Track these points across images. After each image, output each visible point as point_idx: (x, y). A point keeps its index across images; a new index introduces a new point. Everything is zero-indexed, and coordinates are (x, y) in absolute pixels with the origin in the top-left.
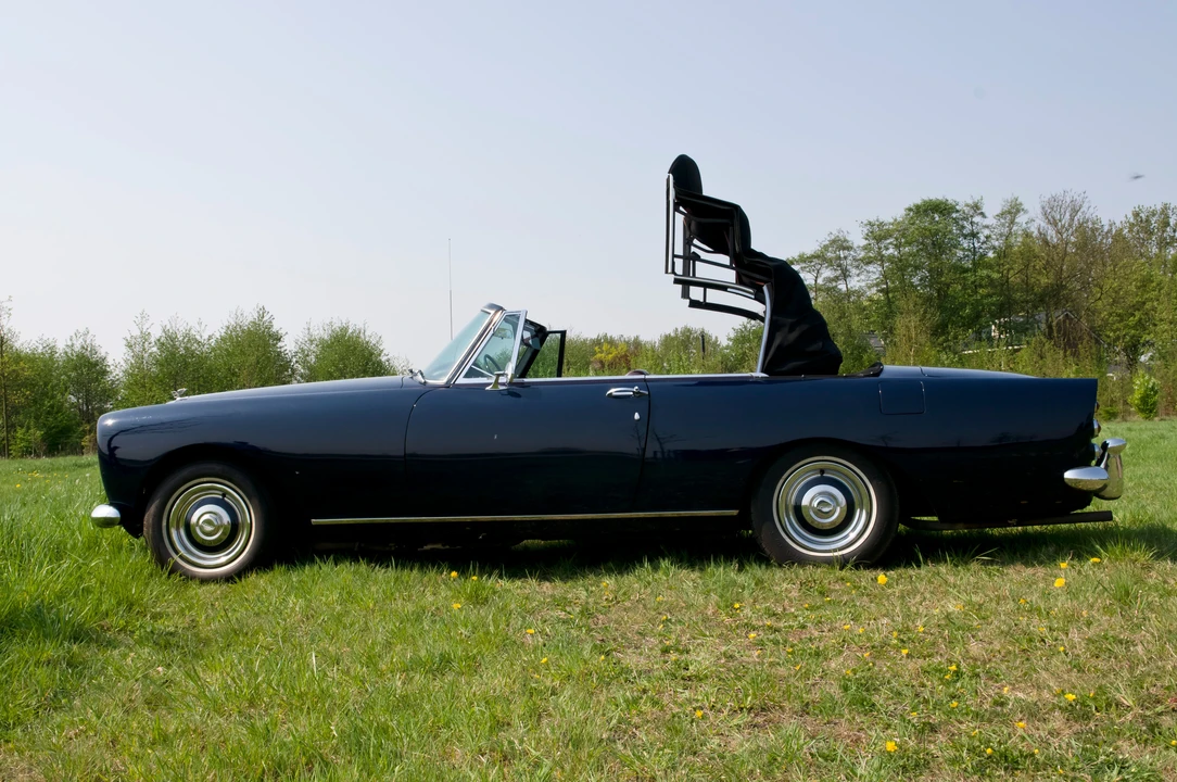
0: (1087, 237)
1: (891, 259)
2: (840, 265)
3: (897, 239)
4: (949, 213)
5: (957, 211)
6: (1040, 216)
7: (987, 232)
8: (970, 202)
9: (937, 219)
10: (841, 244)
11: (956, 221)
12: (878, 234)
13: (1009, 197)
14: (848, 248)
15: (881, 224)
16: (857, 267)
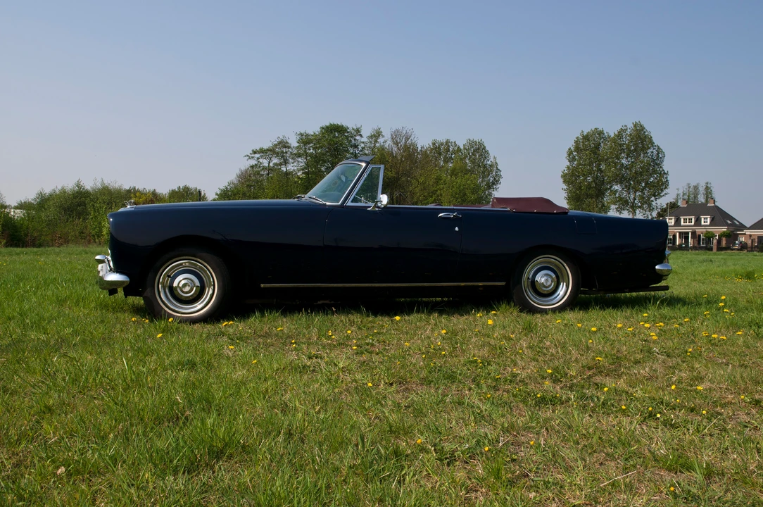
0: (410, 151)
1: (311, 155)
2: (283, 156)
3: (315, 144)
4: (344, 133)
5: (348, 132)
6: (390, 139)
7: (363, 145)
8: (355, 128)
9: (337, 135)
10: (283, 144)
11: (347, 137)
12: (305, 140)
13: (376, 128)
14: (289, 147)
15: (307, 135)
16: (292, 158)
